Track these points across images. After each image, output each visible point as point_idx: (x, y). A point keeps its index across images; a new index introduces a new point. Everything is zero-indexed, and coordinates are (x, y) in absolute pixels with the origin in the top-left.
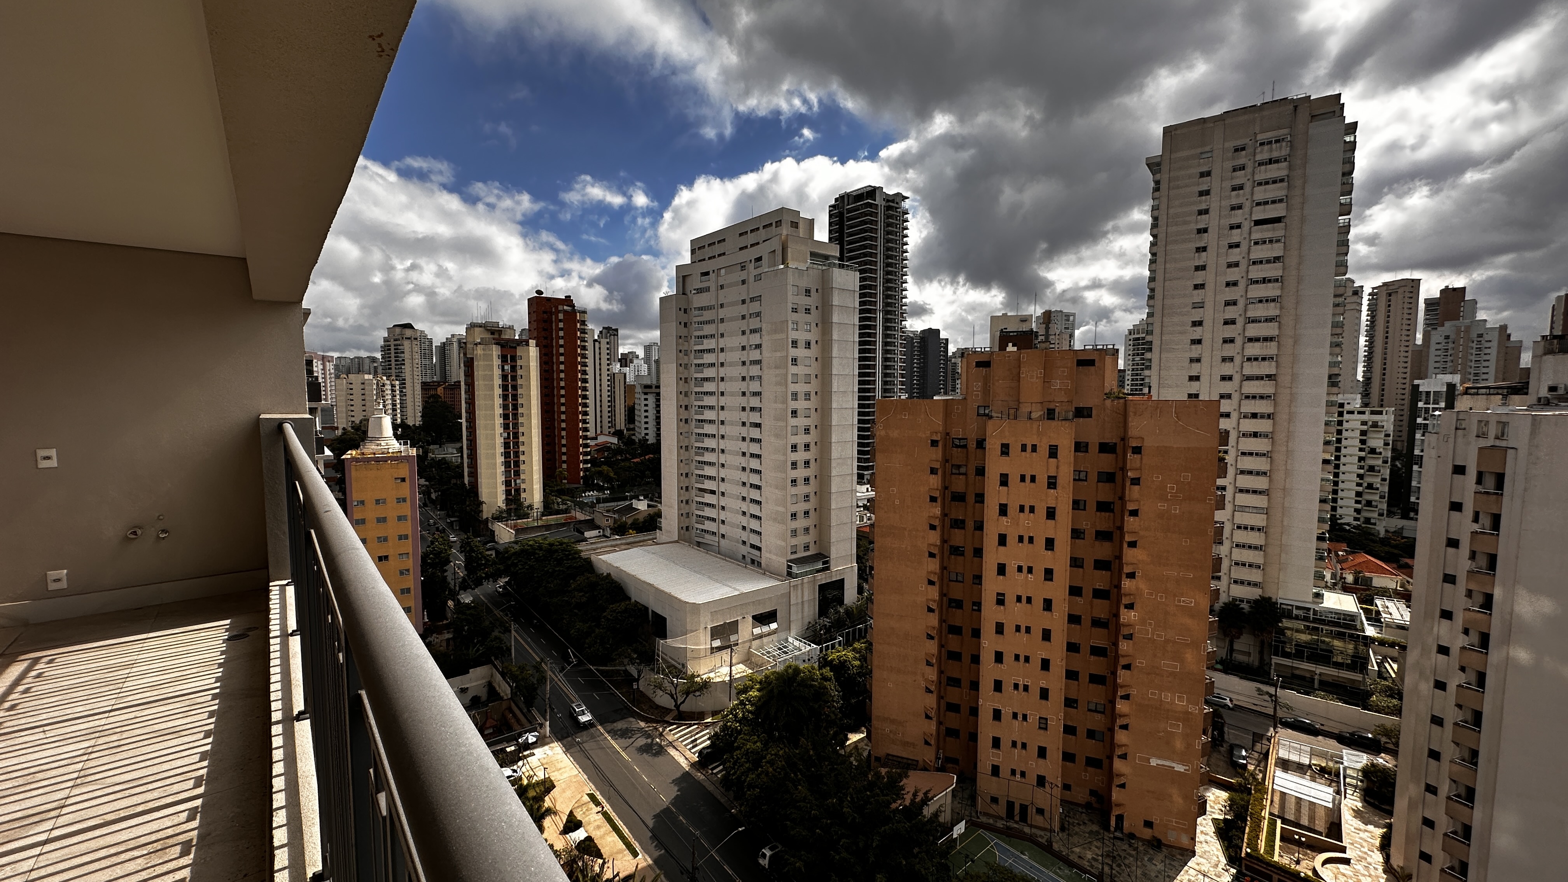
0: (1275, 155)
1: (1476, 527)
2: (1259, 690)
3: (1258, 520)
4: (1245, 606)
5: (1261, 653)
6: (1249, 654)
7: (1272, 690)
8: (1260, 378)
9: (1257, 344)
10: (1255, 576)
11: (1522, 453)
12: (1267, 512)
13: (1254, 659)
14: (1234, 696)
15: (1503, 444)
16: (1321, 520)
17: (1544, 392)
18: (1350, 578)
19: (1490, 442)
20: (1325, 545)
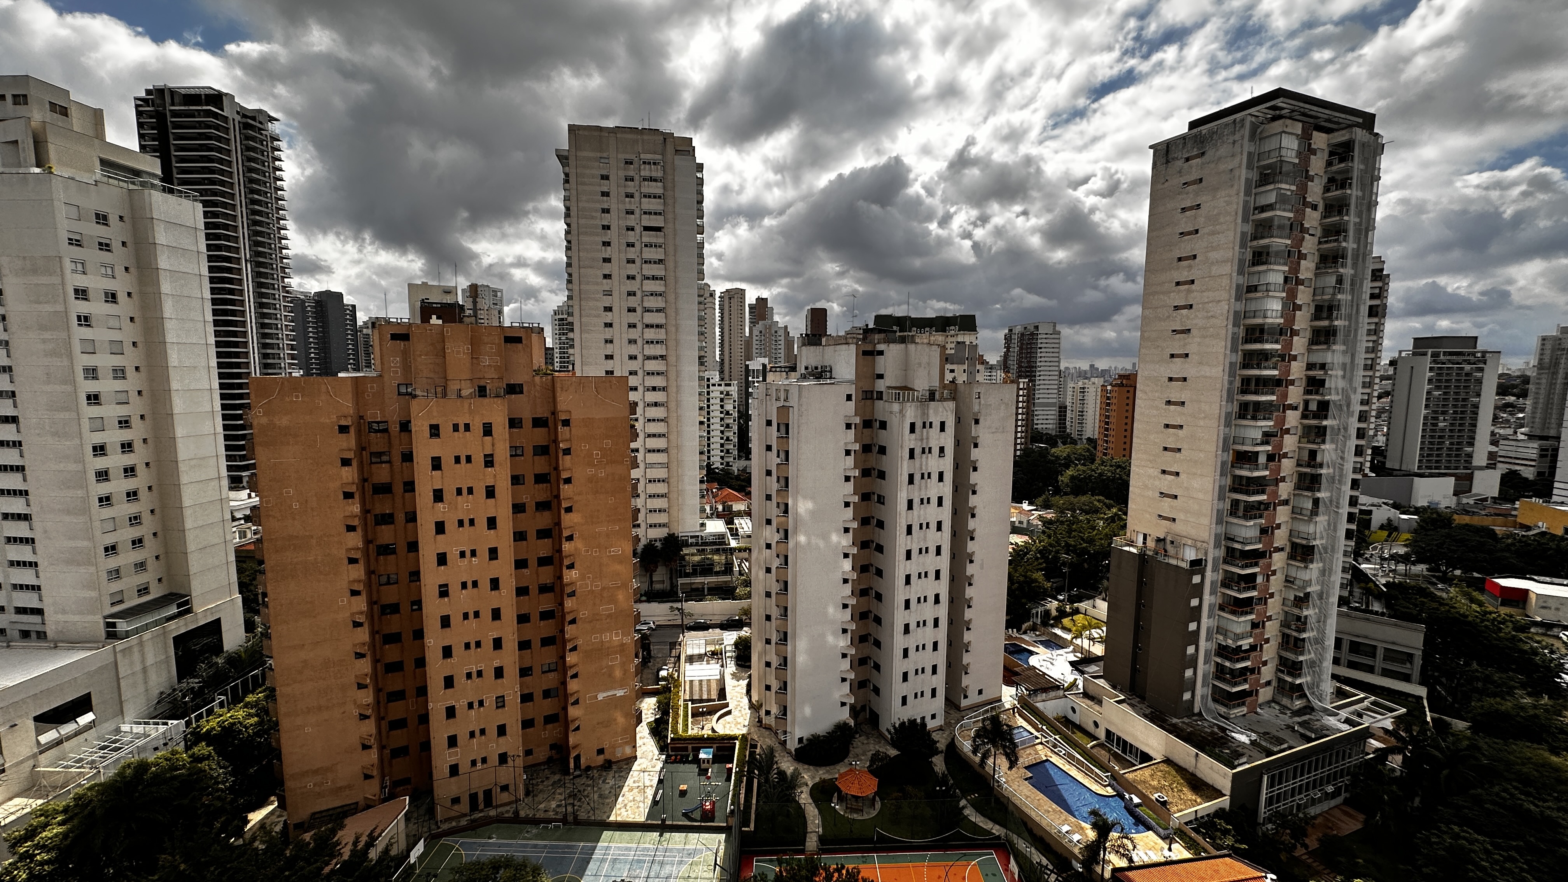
0: (654, 174)
1: (779, 461)
2: (672, 607)
3: (661, 473)
4: (658, 544)
5: (671, 578)
6: (663, 582)
7: (679, 605)
8: (655, 358)
9: (652, 330)
10: (662, 518)
11: (796, 409)
12: (667, 466)
13: (667, 586)
14: (655, 619)
15: (787, 404)
16: (701, 468)
17: (803, 371)
18: (720, 508)
19: (781, 403)
20: (704, 486)
